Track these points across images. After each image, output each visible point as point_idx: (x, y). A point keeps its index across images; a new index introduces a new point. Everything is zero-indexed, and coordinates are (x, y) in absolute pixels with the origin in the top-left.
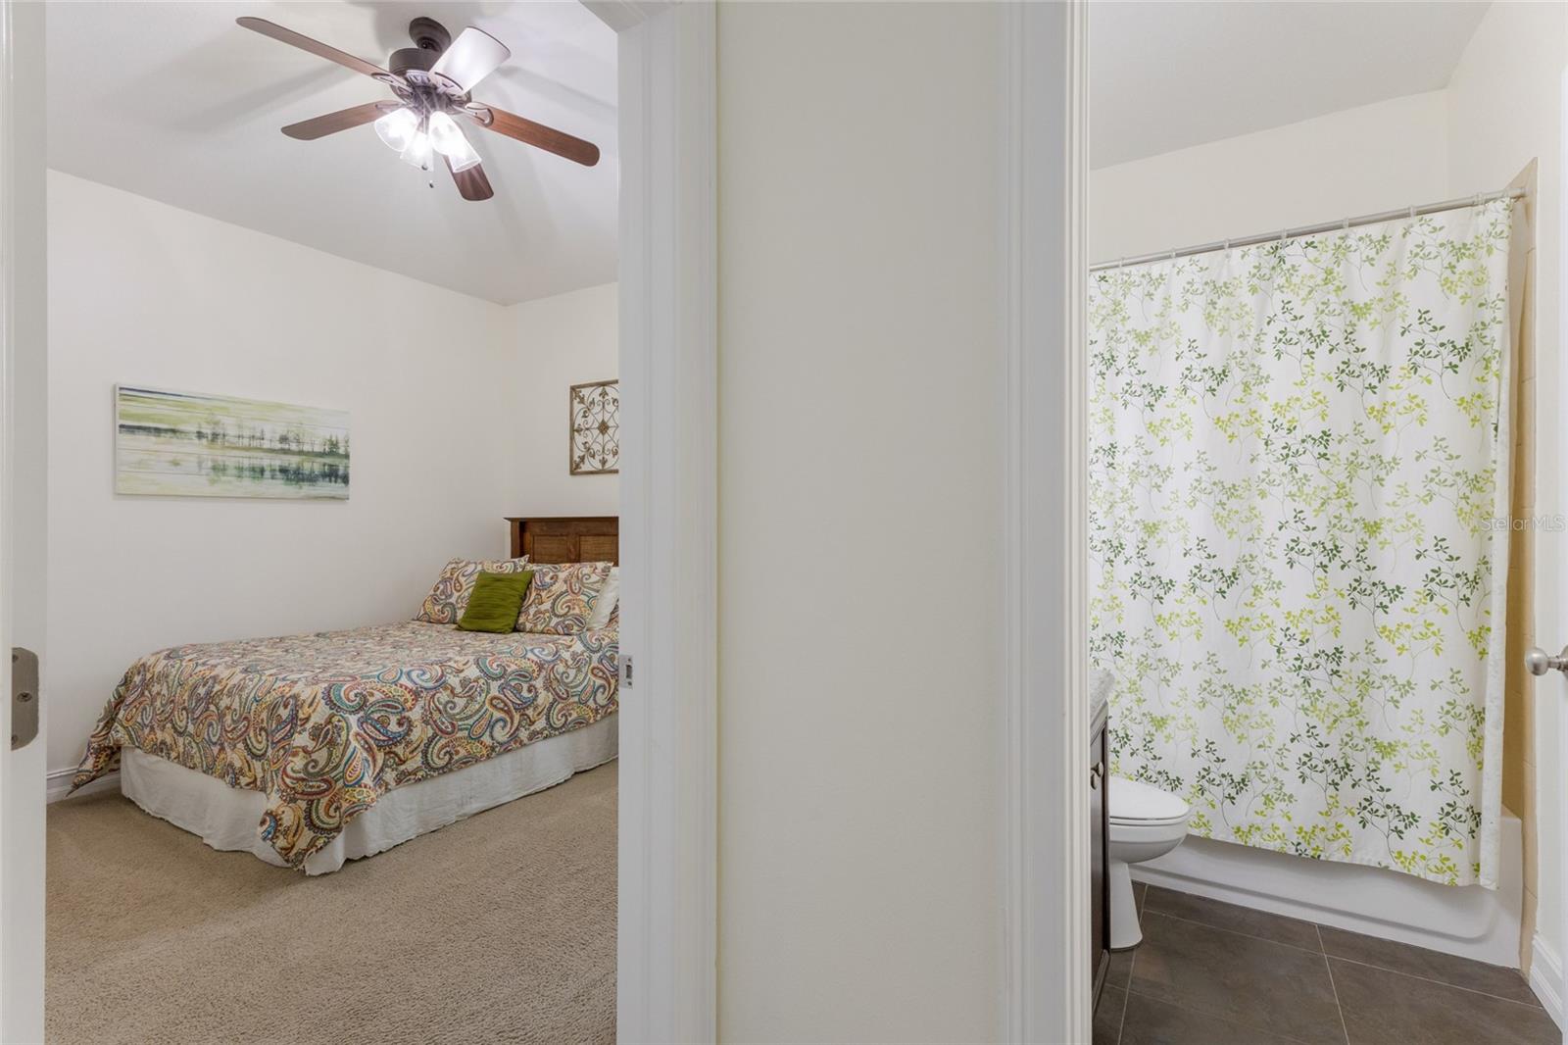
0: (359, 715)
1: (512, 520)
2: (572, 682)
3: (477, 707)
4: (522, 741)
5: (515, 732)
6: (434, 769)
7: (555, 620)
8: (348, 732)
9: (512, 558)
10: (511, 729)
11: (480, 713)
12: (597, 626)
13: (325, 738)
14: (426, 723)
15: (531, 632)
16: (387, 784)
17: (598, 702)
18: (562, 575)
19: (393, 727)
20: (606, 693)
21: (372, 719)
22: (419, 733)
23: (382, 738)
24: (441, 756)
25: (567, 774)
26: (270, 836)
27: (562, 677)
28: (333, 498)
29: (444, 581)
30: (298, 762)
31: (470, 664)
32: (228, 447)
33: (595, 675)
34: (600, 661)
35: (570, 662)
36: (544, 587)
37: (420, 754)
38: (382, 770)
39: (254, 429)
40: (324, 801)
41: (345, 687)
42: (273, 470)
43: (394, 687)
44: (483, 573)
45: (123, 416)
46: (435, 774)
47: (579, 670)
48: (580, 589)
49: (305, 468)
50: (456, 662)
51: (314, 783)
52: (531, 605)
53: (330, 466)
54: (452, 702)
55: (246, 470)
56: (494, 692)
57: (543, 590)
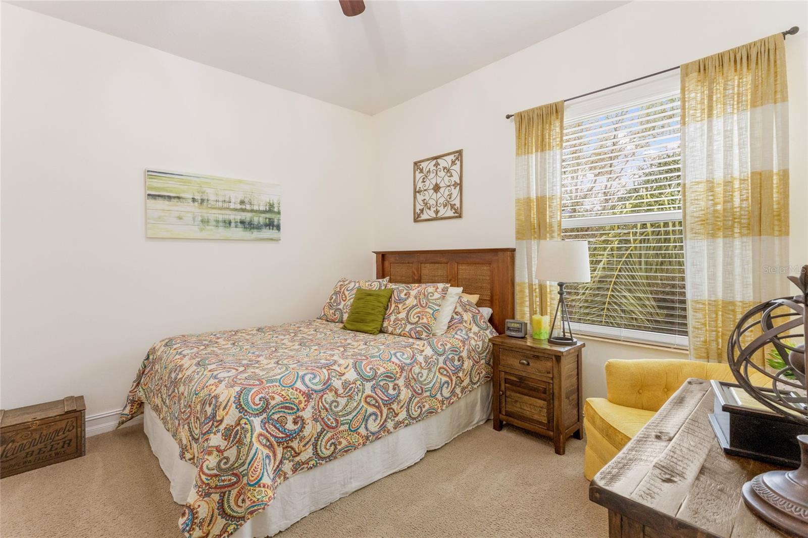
0: (262, 417)
1: (377, 253)
2: (425, 380)
3: (355, 404)
4: (389, 430)
5: (383, 424)
6: (323, 459)
7: (409, 327)
8: (252, 434)
9: (377, 279)
10: (380, 421)
11: (358, 410)
12: (439, 332)
13: (235, 438)
14: (316, 420)
15: (392, 334)
16: (285, 474)
17: (444, 395)
18: (413, 293)
19: (290, 426)
20: (450, 388)
21: (273, 419)
22: (310, 430)
23: (281, 435)
24: (328, 447)
25: (421, 454)
26: (188, 528)
27: (418, 377)
28: (271, 239)
29: (336, 293)
30: (212, 461)
31: (349, 368)
32: (210, 208)
33: (442, 374)
34: (445, 363)
35: (423, 364)
36: (400, 301)
37: (312, 447)
38: (281, 462)
39: (225, 196)
40: (234, 492)
41: (252, 392)
42: (236, 222)
43: (291, 390)
44: (359, 289)
45: (149, 188)
46: (323, 462)
47: (430, 370)
48: (427, 303)
49: (255, 221)
50: (339, 365)
51: (226, 477)
52: (391, 313)
53: (270, 219)
54: (336, 401)
55: (221, 222)
56: (368, 391)
57: (400, 303)
